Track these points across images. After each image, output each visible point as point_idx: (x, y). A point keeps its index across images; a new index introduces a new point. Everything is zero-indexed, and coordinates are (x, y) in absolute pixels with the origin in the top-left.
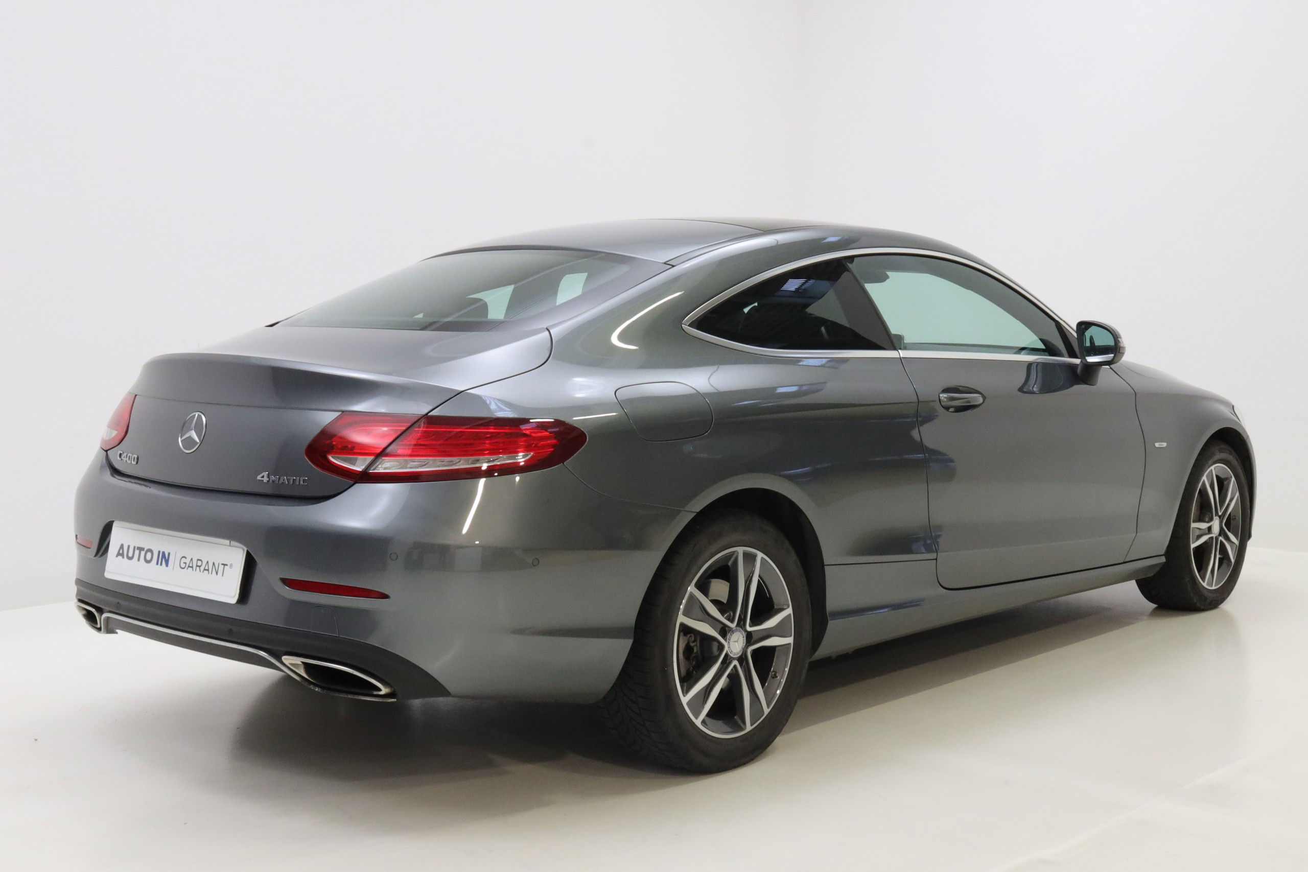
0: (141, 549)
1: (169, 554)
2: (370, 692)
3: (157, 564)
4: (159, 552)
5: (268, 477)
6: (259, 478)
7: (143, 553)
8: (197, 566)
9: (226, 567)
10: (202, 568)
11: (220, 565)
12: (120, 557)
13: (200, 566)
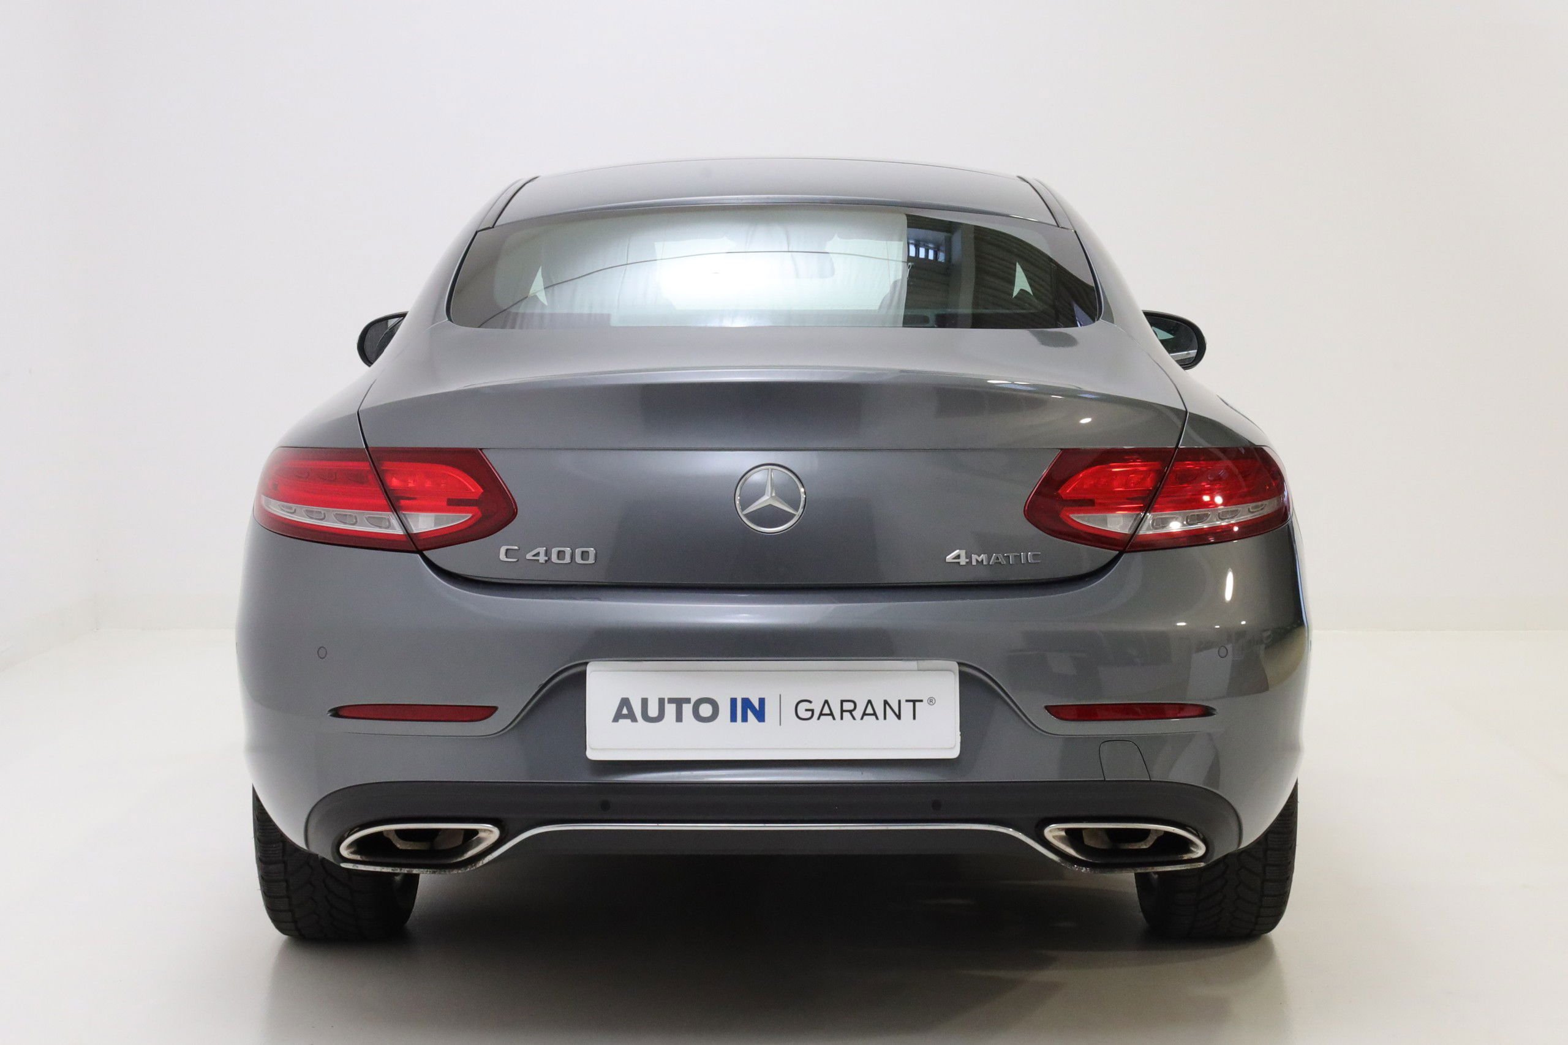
0: (679, 702)
1: (762, 701)
2: (1179, 857)
3: (733, 718)
4: (733, 701)
5: (968, 556)
6: (949, 558)
7: (687, 709)
8: (842, 711)
9: (917, 704)
10: (858, 713)
11: (903, 703)
12: (625, 723)
13: (851, 712)
